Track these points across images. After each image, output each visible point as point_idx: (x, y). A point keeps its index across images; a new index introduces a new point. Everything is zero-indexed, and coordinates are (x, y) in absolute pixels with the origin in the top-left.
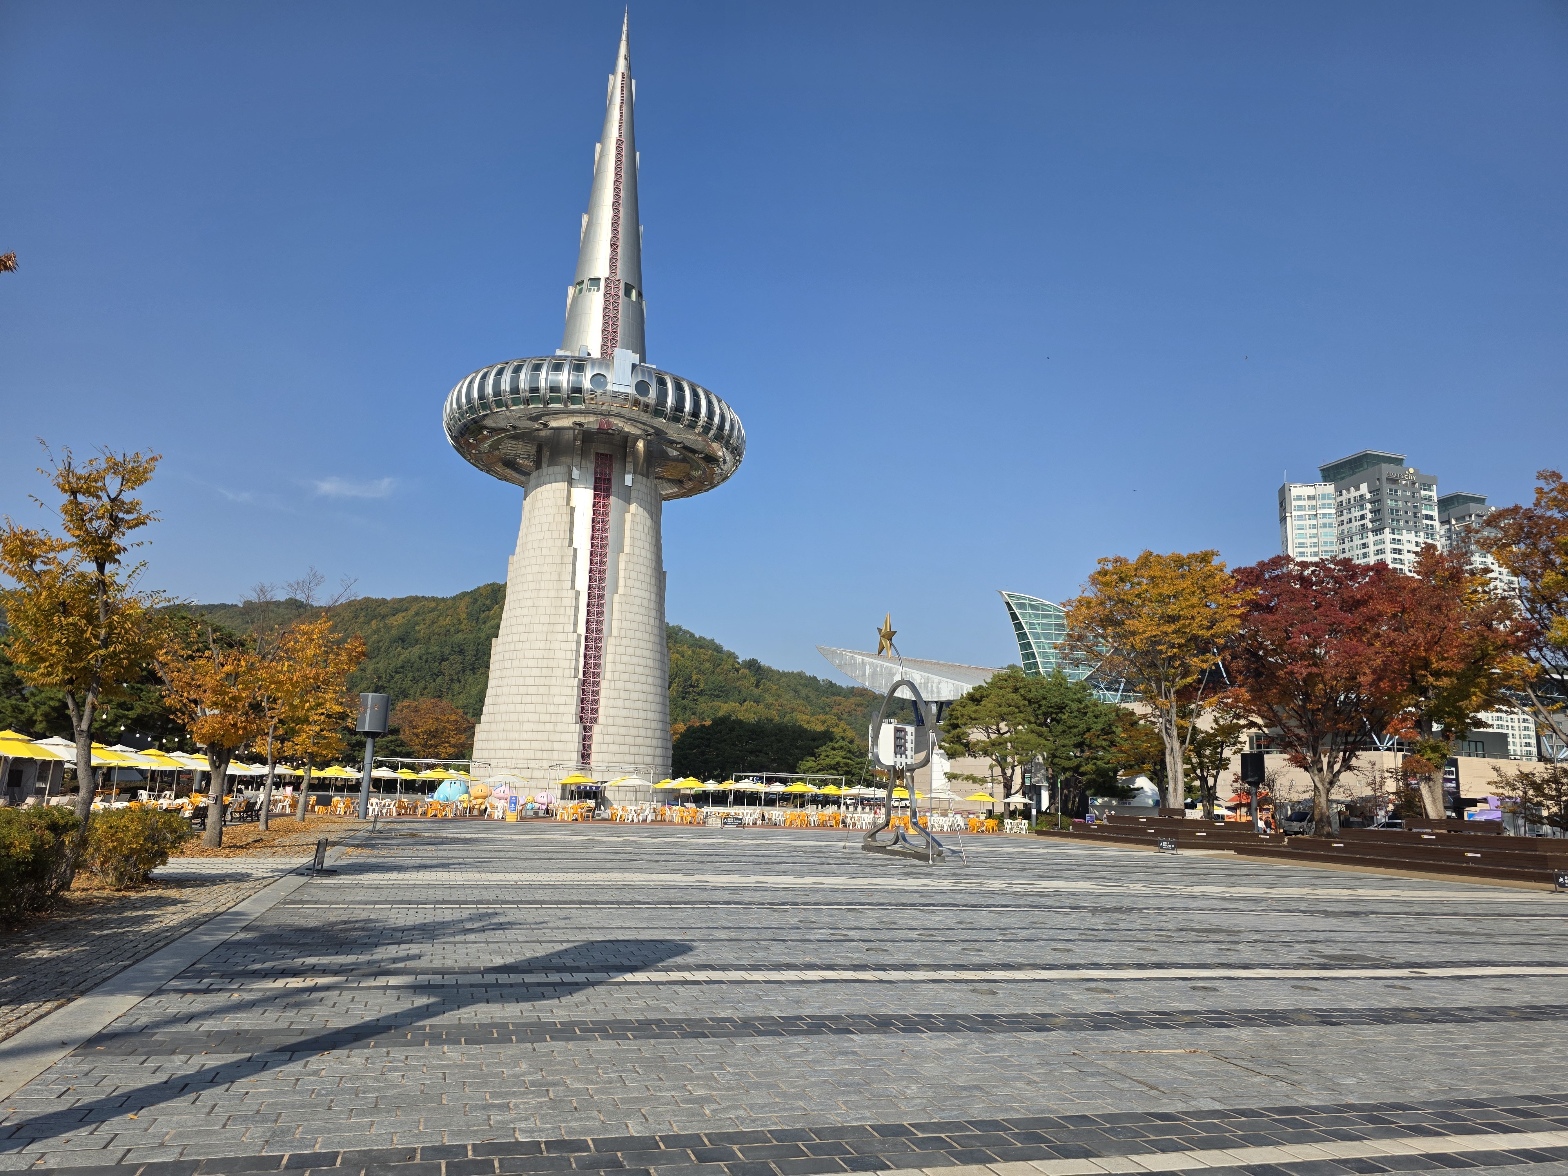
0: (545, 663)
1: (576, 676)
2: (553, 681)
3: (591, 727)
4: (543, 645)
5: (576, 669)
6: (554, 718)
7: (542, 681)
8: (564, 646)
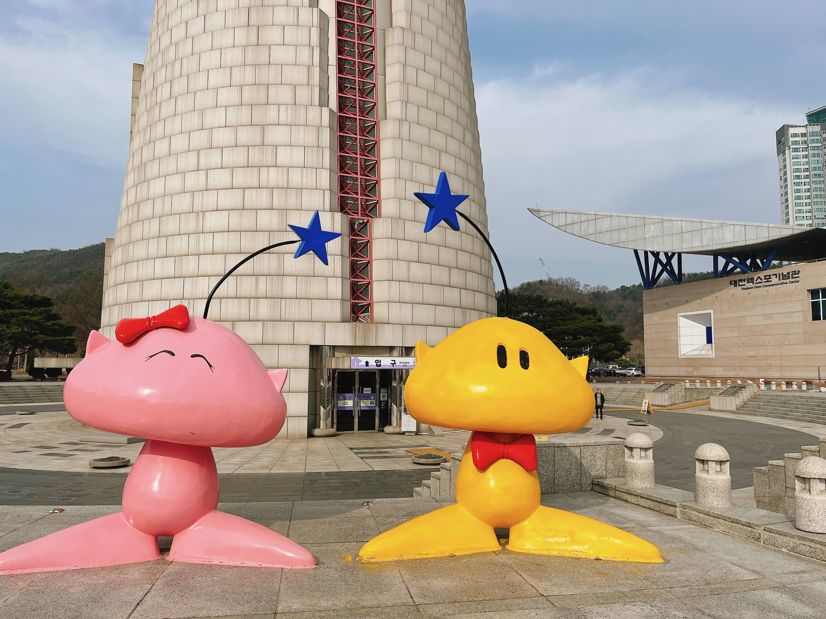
0: (249, 75)
1: (324, 102)
2: (272, 114)
3: (365, 225)
4: (241, 36)
5: (324, 90)
6: (278, 199)
7: (244, 116)
8: (291, 35)
